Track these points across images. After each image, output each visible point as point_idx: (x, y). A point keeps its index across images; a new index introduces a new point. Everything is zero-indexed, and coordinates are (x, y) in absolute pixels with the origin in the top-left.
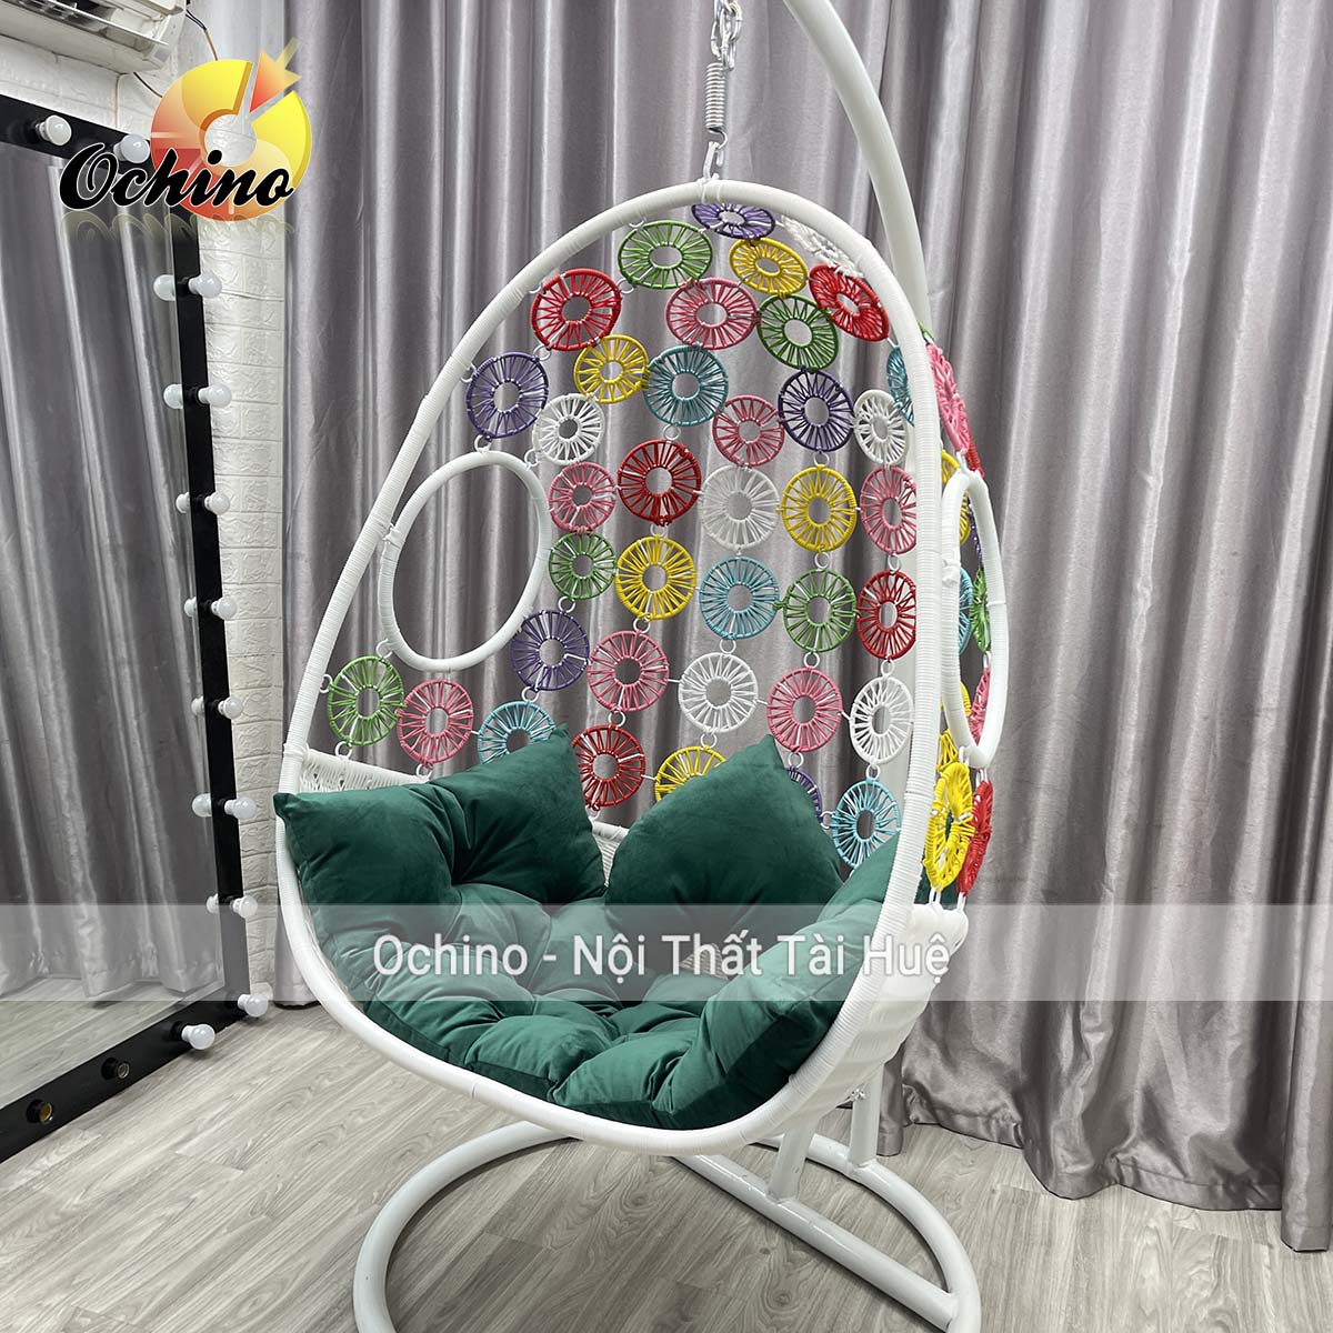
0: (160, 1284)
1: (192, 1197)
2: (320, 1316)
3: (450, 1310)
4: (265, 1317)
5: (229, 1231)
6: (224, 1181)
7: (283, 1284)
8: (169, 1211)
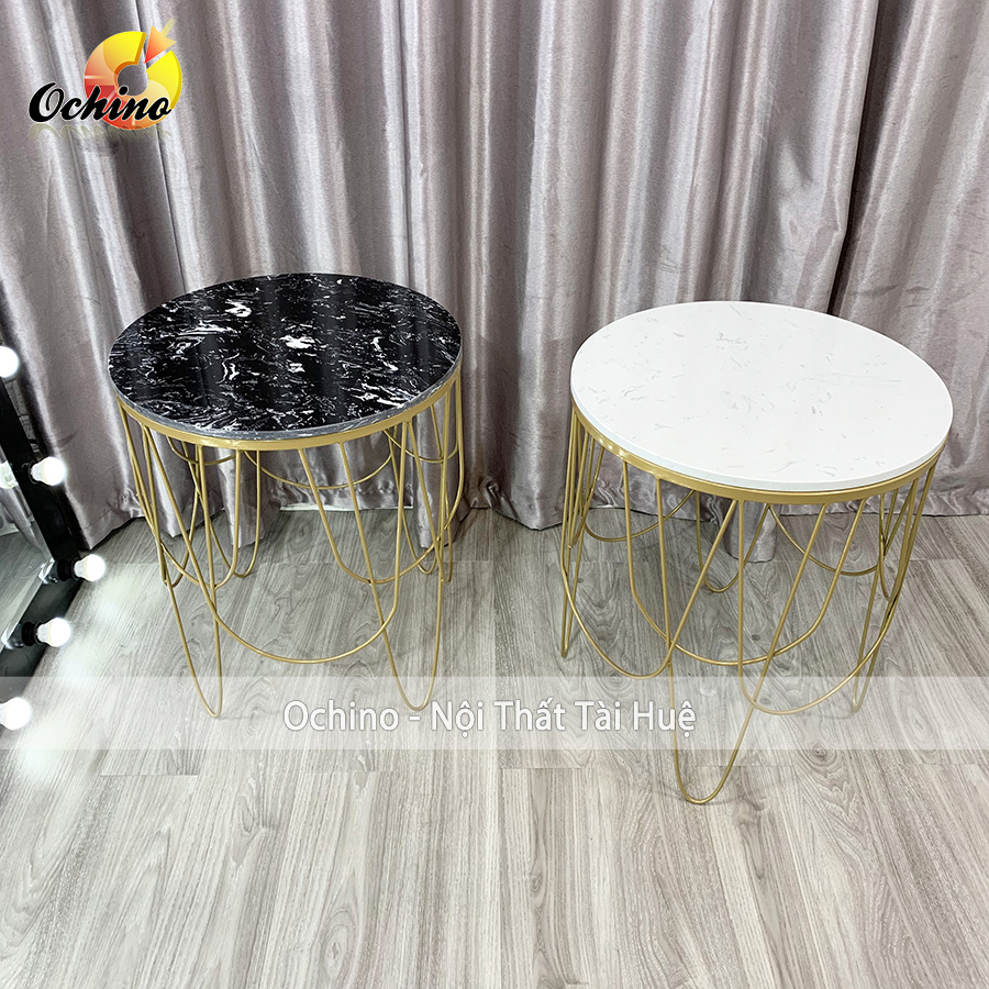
0: (211, 964)
1: (164, 829)
2: (416, 941)
3: (540, 883)
4: (362, 965)
5: (239, 863)
6: (184, 797)
7: (346, 910)
8: (152, 858)
